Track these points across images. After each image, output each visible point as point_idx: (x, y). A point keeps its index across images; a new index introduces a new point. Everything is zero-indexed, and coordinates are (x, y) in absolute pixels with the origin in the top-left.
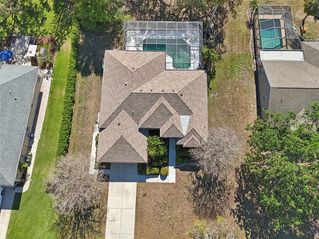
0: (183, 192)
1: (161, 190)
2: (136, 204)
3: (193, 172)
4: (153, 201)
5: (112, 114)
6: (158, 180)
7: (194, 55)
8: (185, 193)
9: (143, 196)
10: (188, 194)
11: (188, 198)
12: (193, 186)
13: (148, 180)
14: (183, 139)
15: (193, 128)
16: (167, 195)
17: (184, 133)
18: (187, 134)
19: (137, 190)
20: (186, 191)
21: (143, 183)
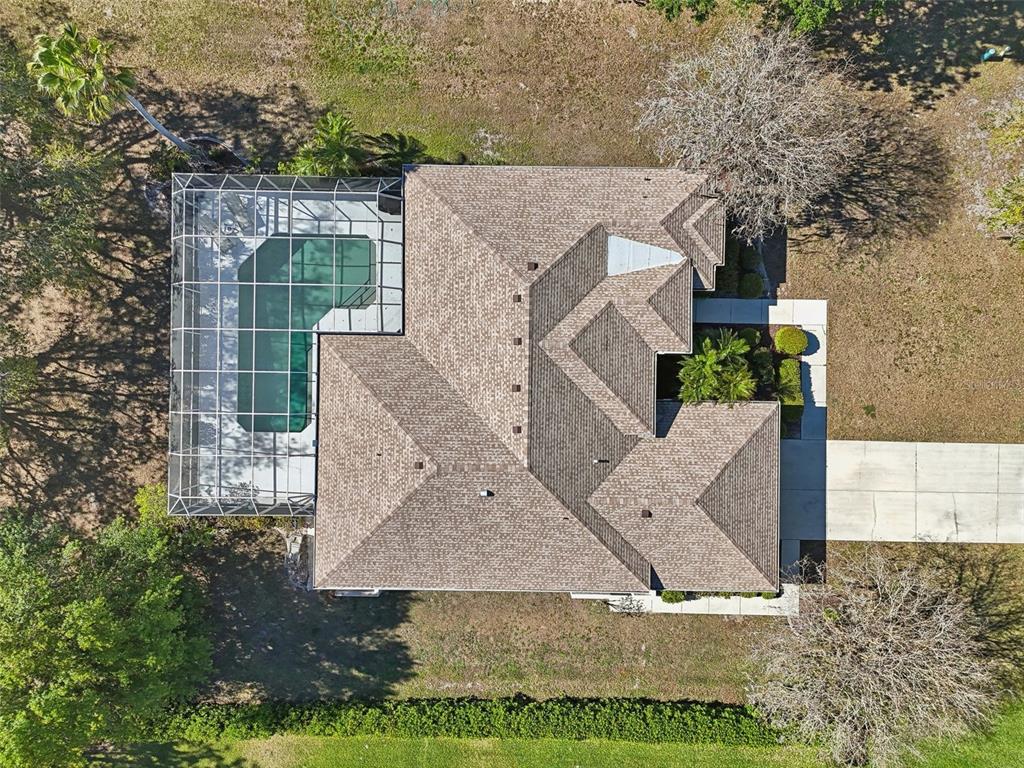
0: (858, 272)
1: (851, 352)
2: (901, 439)
3: (789, 236)
4: (890, 381)
5: (605, 543)
6: (817, 362)
7: (316, 218)
8: (862, 267)
9: (873, 416)
10: (863, 256)
11: (879, 256)
12: (838, 237)
13: (820, 399)
14: (696, 266)
15: (662, 223)
16: (869, 332)
17: (677, 259)
18: (682, 247)
19: (853, 438)
20: (855, 261)
21: (829, 417)
